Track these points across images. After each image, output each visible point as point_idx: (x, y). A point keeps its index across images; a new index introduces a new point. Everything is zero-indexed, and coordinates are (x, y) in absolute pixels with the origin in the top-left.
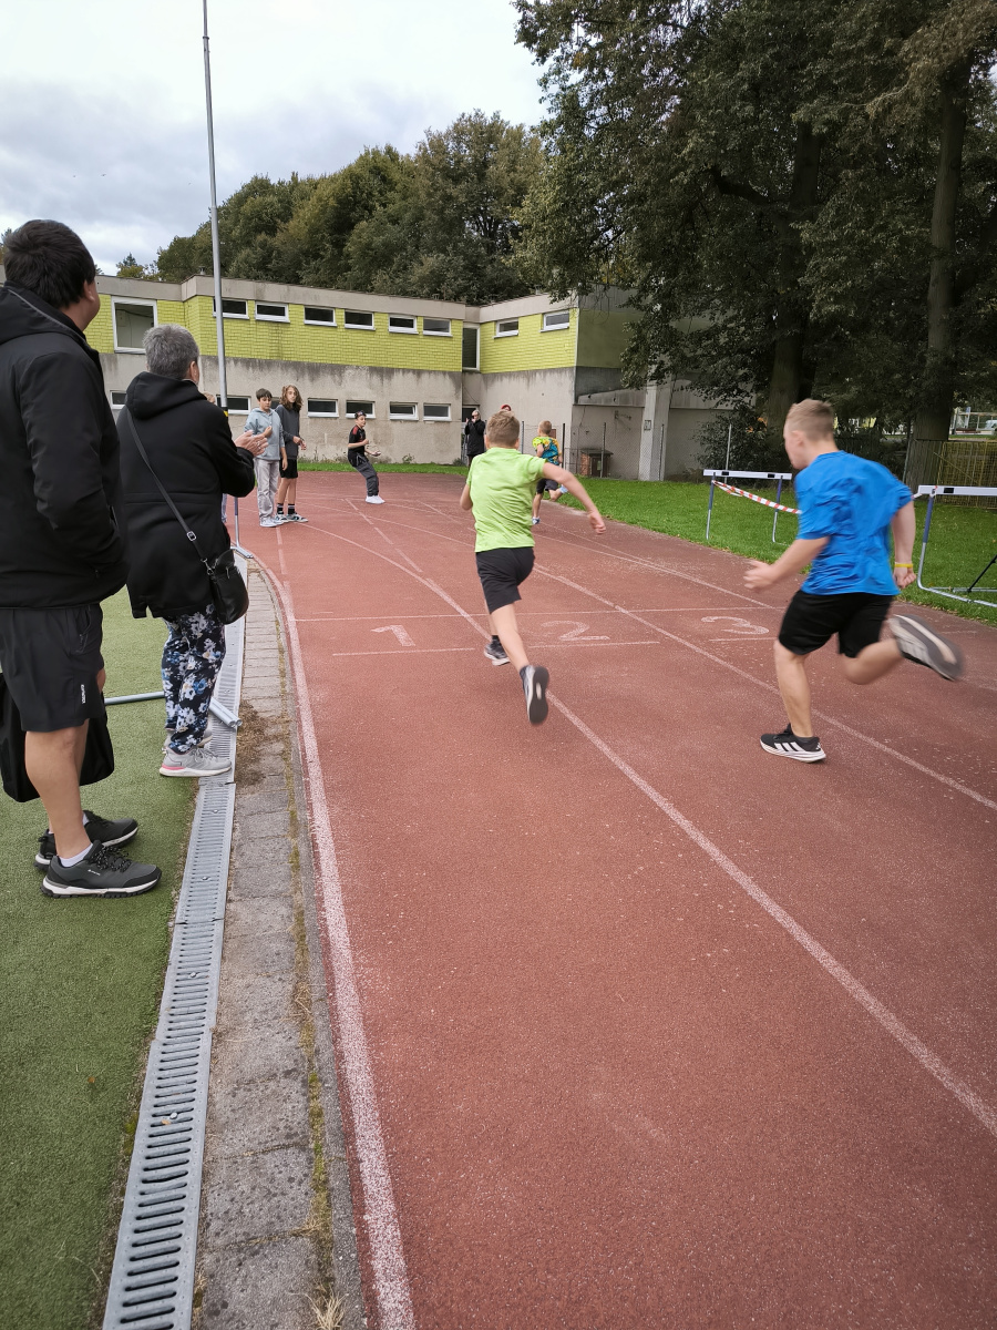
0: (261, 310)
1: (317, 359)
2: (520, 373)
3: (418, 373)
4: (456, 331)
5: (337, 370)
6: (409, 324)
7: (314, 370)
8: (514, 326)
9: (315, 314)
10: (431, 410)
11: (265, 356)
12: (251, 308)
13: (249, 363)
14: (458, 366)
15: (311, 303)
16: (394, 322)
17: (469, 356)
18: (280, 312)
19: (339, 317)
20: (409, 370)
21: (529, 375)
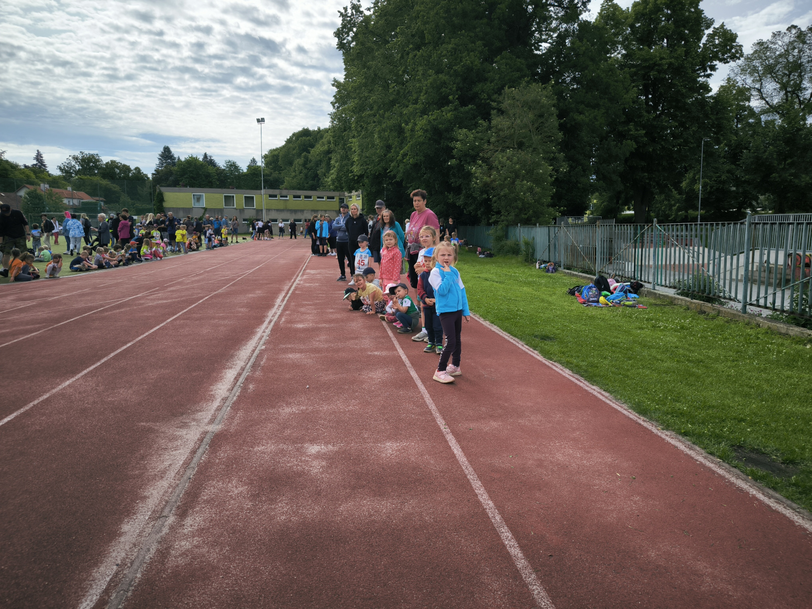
0: (281, 197)
1: (296, 208)
5: (302, 211)
6: (323, 198)
7: (295, 211)
8: (352, 197)
9: (295, 197)
11: (282, 207)
12: (278, 196)
13: (278, 210)
15: (295, 194)
16: (318, 198)
18: (287, 197)
19: (302, 197)
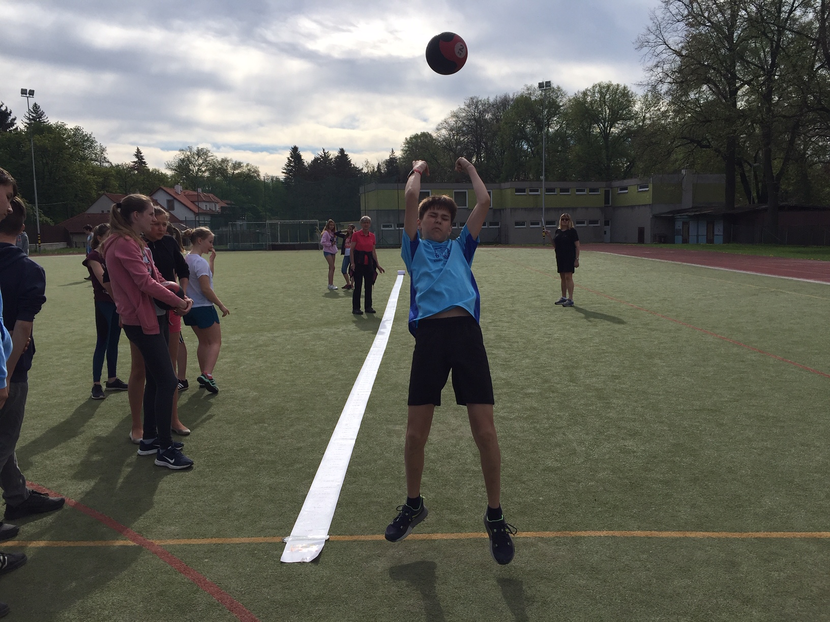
0: (531, 191)
2: (628, 207)
3: (587, 208)
4: (601, 192)
6: (583, 191)
8: (626, 189)
9: (549, 190)
10: (591, 222)
11: (532, 207)
12: (527, 190)
14: (603, 205)
15: (548, 186)
16: (578, 191)
17: (607, 201)
18: (537, 191)
19: (557, 190)
20: (583, 208)
21: (633, 207)
